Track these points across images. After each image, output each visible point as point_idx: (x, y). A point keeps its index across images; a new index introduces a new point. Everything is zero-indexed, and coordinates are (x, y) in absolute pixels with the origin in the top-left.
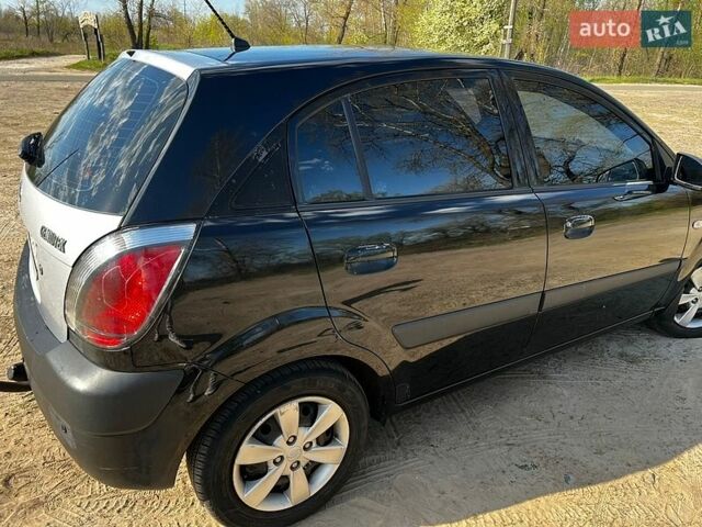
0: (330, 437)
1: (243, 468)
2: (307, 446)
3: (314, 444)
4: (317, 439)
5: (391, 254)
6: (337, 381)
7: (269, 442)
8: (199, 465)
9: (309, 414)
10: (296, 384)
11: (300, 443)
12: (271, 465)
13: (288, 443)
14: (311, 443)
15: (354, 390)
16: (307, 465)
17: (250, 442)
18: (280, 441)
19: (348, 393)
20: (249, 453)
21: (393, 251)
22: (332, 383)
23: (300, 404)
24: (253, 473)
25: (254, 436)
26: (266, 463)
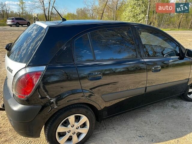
0: (84, 125)
1: (59, 133)
2: (77, 128)
3: (79, 127)
4: (80, 126)
5: (100, 75)
6: (85, 110)
7: (66, 126)
8: (47, 132)
9: (78, 119)
10: (74, 110)
11: (75, 127)
13: (72, 127)
14: (78, 127)
15: (91, 112)
16: (77, 133)
17: (61, 126)
18: (69, 126)
19: (89, 113)
20: (61, 129)
21: (101, 75)
22: (84, 110)
23: (75, 116)
24: (62, 135)
25: (62, 124)
26: (66, 132)
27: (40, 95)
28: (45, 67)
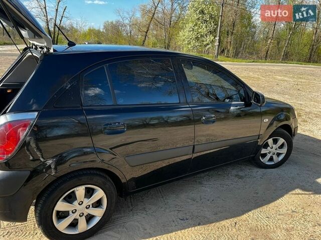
0: (98, 204)
1: (58, 212)
2: (88, 207)
3: (91, 206)
4: (92, 204)
5: (123, 127)
6: (103, 180)
7: (71, 202)
8: (39, 208)
9: (89, 193)
10: (84, 178)
11: (84, 205)
12: (71, 213)
13: (79, 204)
14: (89, 206)
15: (110, 184)
16: (87, 215)
17: (62, 201)
18: (76, 203)
19: (107, 186)
20: (61, 206)
21: (125, 126)
22: (100, 180)
23: (86, 188)
24: (62, 215)
25: (64, 199)
26: (69, 211)
28: (36, 113)
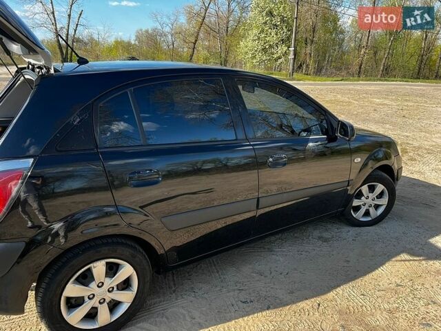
0: (126, 285)
1: (68, 299)
2: (111, 289)
3: (115, 289)
4: (117, 285)
5: (157, 176)
6: (131, 251)
7: (86, 284)
8: (41, 295)
9: (112, 270)
10: (105, 250)
11: (106, 287)
12: (86, 299)
13: (98, 286)
14: (113, 288)
15: (142, 257)
16: (110, 302)
17: (74, 283)
18: (93, 285)
19: (137, 259)
20: (72, 290)
21: (159, 174)
22: (127, 252)
23: (107, 263)
24: (74, 303)
25: (77, 280)
26: (83, 297)
27: (29, 223)
28: (31, 160)
